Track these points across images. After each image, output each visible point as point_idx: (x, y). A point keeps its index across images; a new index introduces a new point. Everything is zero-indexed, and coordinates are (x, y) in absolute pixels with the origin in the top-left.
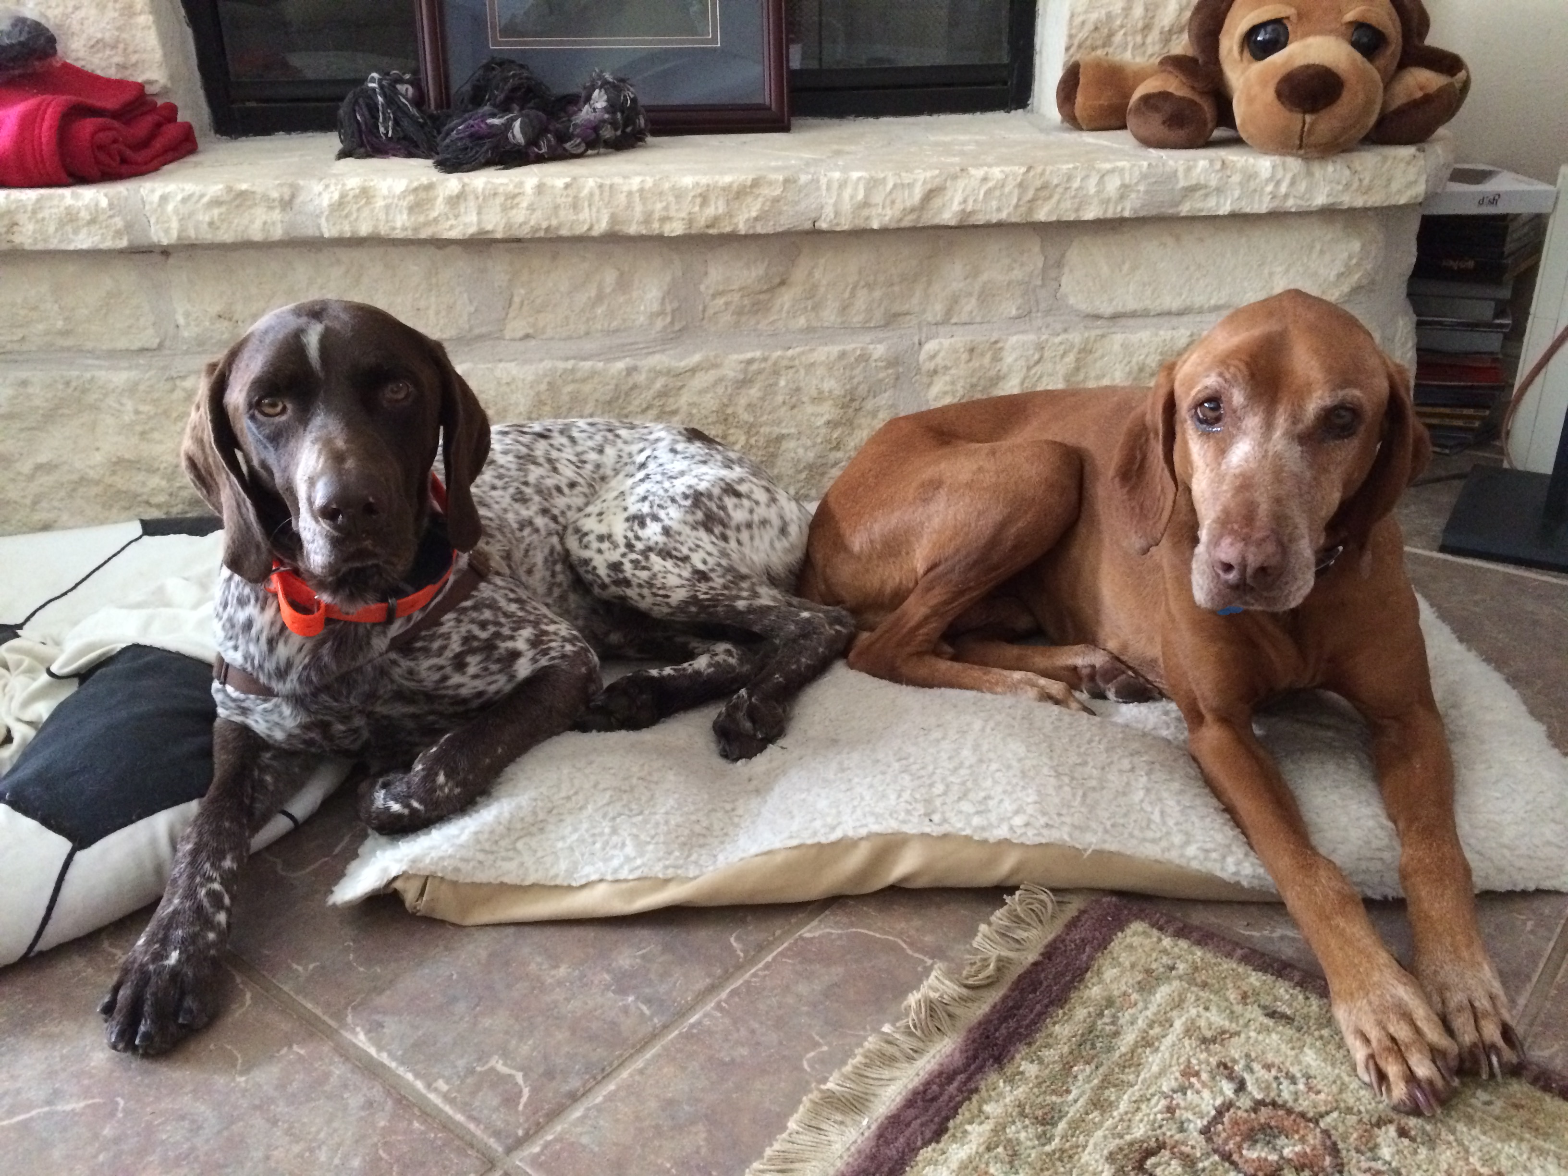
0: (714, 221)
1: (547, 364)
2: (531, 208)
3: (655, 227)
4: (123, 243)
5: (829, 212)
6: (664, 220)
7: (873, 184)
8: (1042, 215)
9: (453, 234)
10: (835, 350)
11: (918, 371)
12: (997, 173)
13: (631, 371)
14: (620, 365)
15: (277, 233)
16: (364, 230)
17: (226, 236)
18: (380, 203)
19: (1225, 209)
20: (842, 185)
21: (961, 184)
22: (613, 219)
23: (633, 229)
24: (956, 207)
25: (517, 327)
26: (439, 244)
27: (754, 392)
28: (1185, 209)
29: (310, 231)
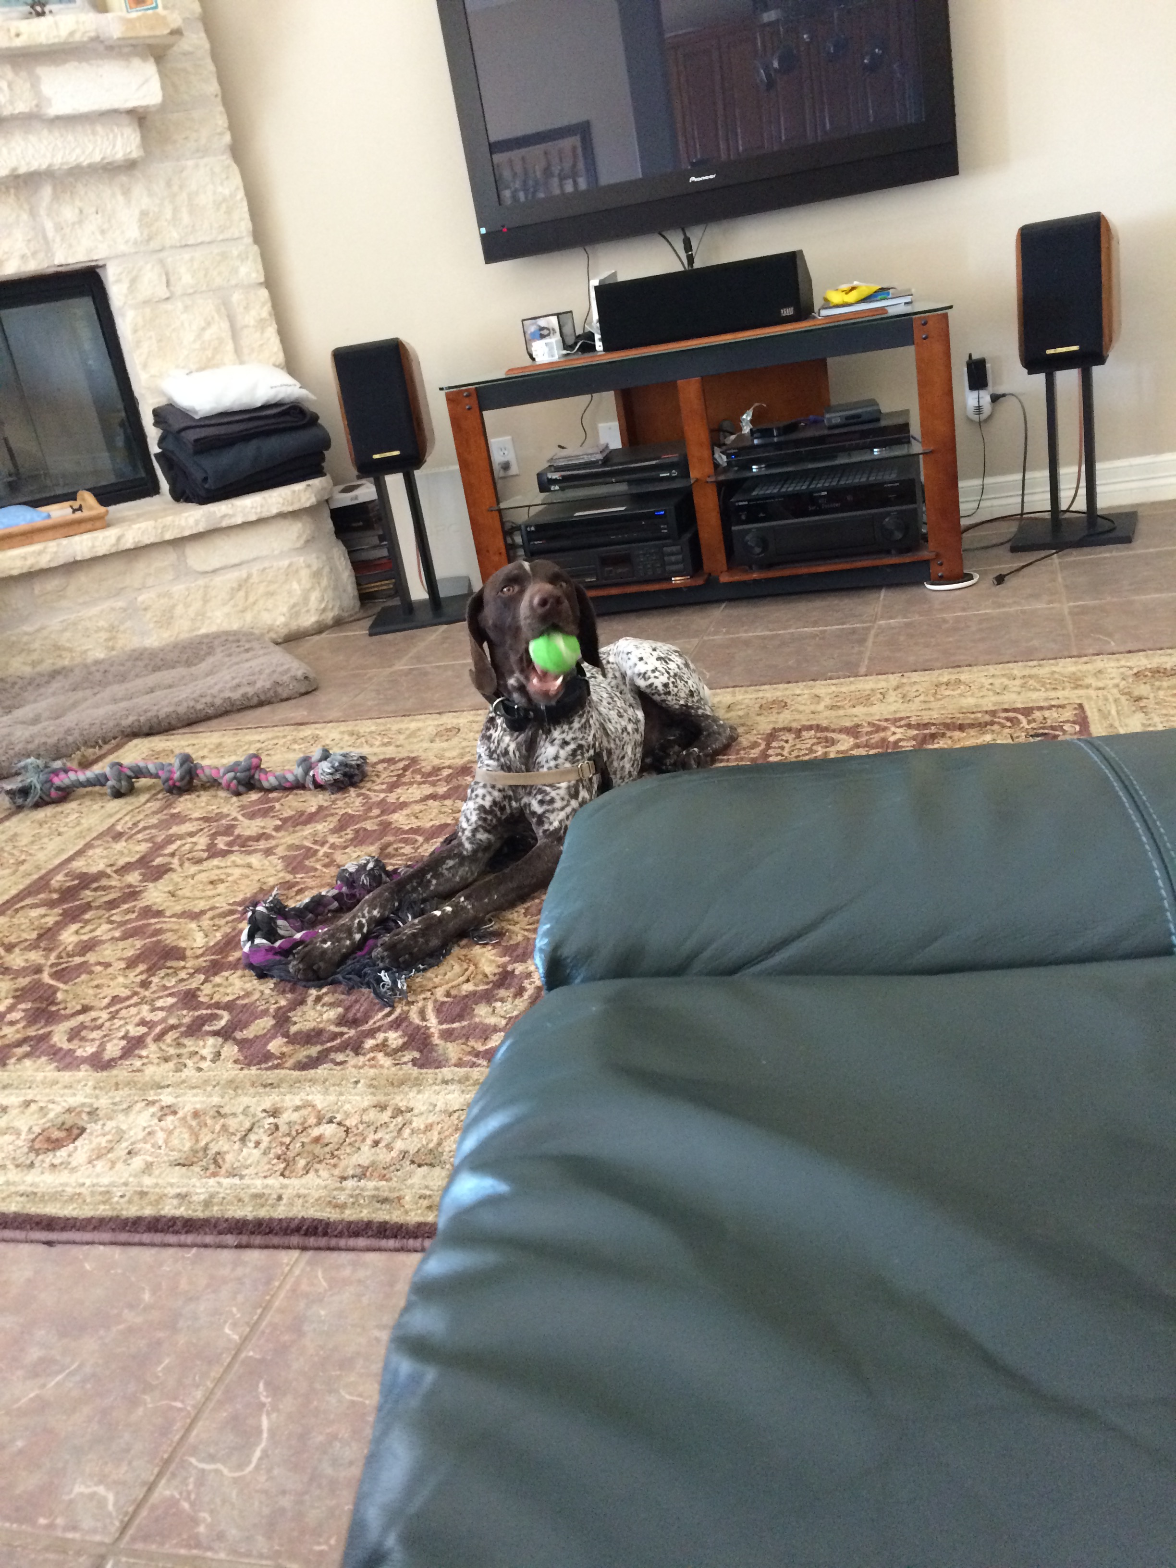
8: (168, 537)
12: (143, 526)
20: (82, 541)
28: (224, 525)
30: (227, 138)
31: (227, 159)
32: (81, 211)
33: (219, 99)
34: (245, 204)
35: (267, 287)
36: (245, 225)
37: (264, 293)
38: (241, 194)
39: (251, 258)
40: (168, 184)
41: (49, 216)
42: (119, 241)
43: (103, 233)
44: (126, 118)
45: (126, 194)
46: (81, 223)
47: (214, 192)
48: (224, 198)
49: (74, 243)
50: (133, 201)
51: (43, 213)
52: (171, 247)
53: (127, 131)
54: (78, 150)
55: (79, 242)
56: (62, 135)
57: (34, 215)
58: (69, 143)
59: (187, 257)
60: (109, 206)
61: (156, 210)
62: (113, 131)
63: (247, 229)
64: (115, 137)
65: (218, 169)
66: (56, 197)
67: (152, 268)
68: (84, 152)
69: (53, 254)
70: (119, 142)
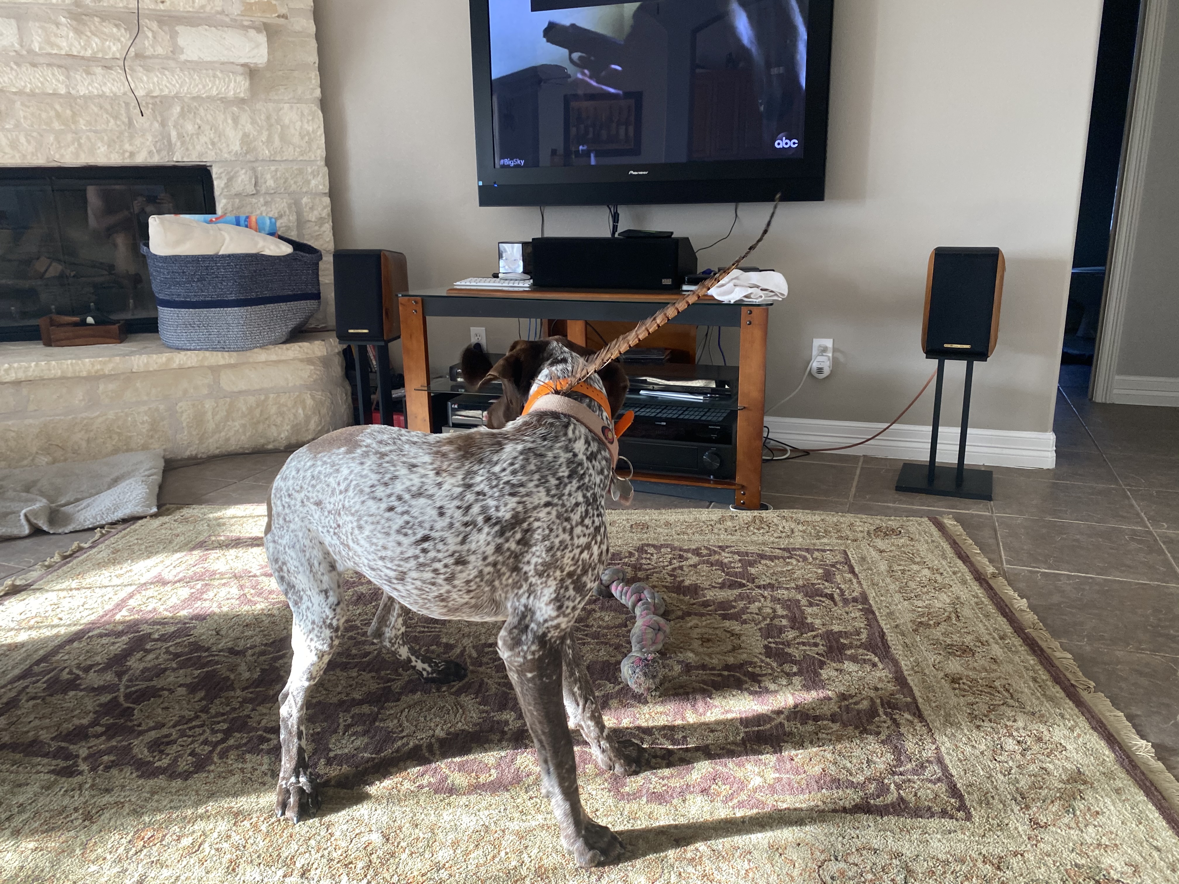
2: (34, 371)
3: (77, 374)
6: (79, 372)
7: (149, 358)
8: (206, 364)
10: (146, 408)
11: (177, 412)
13: (74, 419)
20: (140, 358)
22: (62, 372)
23: (69, 375)
24: (177, 362)
30: (318, 93)
31: (316, 108)
32: (199, 126)
33: (317, 65)
34: (323, 139)
35: (330, 196)
36: (320, 152)
37: (327, 200)
38: (321, 132)
39: (321, 175)
40: (268, 118)
41: (174, 126)
42: (225, 150)
43: (213, 144)
44: (240, 69)
45: (236, 120)
46: (198, 134)
47: (301, 128)
48: (308, 133)
49: (191, 148)
50: (240, 126)
51: (170, 124)
52: (263, 160)
53: (239, 78)
54: (200, 86)
55: (194, 148)
56: (190, 74)
57: (163, 124)
58: (195, 80)
59: (273, 168)
60: (221, 126)
61: (255, 133)
62: (229, 77)
63: (321, 157)
64: (230, 81)
65: (306, 112)
66: (182, 114)
67: (246, 173)
68: (204, 87)
69: (173, 154)
70: (232, 85)
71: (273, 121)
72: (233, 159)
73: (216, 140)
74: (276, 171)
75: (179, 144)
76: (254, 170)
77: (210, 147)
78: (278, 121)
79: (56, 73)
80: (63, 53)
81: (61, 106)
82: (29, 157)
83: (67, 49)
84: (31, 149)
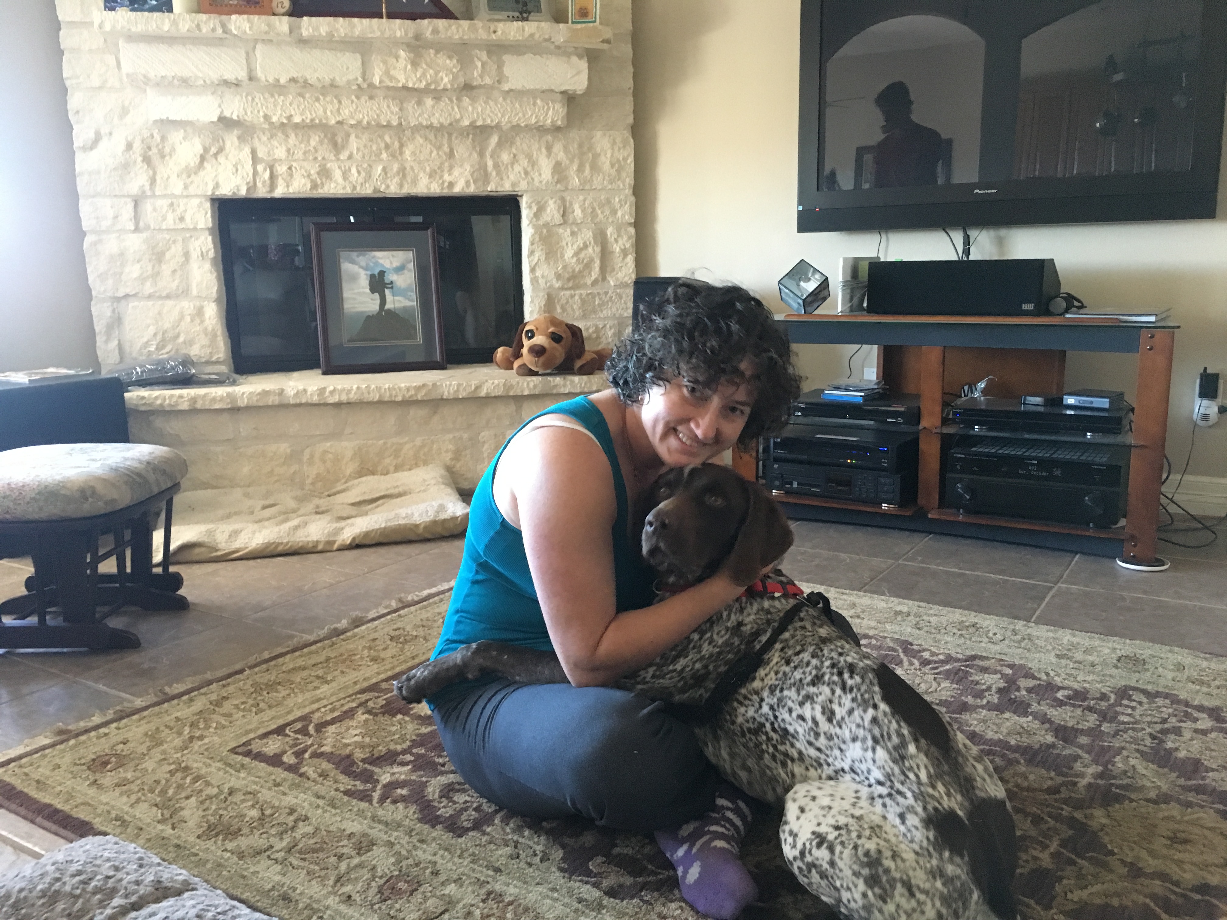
0: (411, 396)
1: (358, 442)
2: (355, 393)
3: (393, 399)
4: (229, 406)
5: (446, 393)
6: (395, 396)
7: (459, 385)
8: (511, 394)
9: (331, 402)
10: (451, 436)
11: (479, 442)
12: (496, 382)
13: (385, 443)
14: (381, 442)
15: (277, 403)
16: (304, 401)
17: (261, 404)
18: (309, 393)
19: (567, 391)
20: (450, 385)
21: (486, 384)
22: (380, 396)
23: (386, 399)
24: (485, 391)
25: (348, 430)
26: (326, 405)
27: (426, 450)
28: (555, 391)
29: (286, 402)
30: (630, 120)
31: (627, 134)
32: (515, 156)
33: (631, 91)
34: (632, 165)
35: (635, 227)
36: (629, 181)
37: (632, 230)
38: (631, 160)
39: (628, 204)
40: (580, 146)
41: (491, 156)
42: (536, 180)
43: (526, 173)
44: (559, 96)
45: (549, 148)
46: (512, 164)
47: (612, 156)
48: (618, 161)
49: (505, 178)
50: (553, 154)
51: (488, 154)
52: (572, 189)
53: (558, 106)
54: (520, 115)
55: (508, 177)
56: (512, 103)
57: (481, 154)
58: (516, 109)
59: (581, 198)
60: (535, 155)
61: (568, 162)
62: (548, 104)
63: (629, 184)
64: (549, 109)
65: (618, 140)
66: (500, 144)
67: (555, 202)
68: (524, 116)
69: (489, 183)
70: (550, 113)
71: (585, 149)
72: (544, 188)
73: (529, 169)
74: (584, 200)
75: (494, 174)
76: (563, 199)
77: (523, 176)
78: (590, 149)
79: (391, 105)
80: (400, 85)
81: (391, 138)
82: (358, 188)
83: (404, 81)
84: (361, 180)
